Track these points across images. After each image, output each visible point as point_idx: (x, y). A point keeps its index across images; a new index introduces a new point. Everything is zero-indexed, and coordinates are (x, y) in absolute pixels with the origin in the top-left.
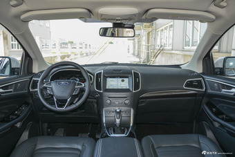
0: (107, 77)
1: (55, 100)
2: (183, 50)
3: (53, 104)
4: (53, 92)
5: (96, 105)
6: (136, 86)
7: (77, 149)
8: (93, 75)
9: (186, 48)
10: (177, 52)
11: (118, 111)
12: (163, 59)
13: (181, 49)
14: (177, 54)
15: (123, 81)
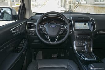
0: (75, 22)
1: (49, 37)
2: (94, 4)
3: (47, 40)
4: (46, 32)
7: (65, 68)
9: (96, 3)
10: (90, 5)
11: (86, 43)
12: (80, 9)
13: (93, 3)
14: (90, 6)
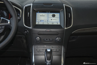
0: (37, 11)
5: (25, 41)
6: (68, 22)
8: (22, 9)
11: (49, 50)
15: (54, 16)
